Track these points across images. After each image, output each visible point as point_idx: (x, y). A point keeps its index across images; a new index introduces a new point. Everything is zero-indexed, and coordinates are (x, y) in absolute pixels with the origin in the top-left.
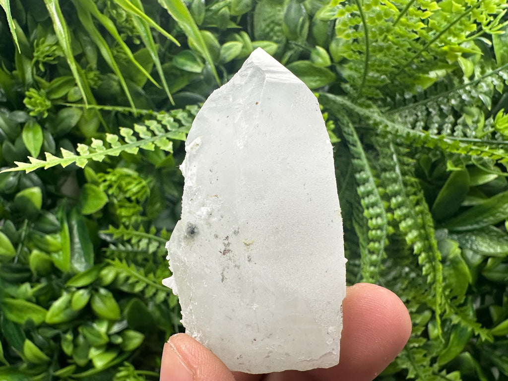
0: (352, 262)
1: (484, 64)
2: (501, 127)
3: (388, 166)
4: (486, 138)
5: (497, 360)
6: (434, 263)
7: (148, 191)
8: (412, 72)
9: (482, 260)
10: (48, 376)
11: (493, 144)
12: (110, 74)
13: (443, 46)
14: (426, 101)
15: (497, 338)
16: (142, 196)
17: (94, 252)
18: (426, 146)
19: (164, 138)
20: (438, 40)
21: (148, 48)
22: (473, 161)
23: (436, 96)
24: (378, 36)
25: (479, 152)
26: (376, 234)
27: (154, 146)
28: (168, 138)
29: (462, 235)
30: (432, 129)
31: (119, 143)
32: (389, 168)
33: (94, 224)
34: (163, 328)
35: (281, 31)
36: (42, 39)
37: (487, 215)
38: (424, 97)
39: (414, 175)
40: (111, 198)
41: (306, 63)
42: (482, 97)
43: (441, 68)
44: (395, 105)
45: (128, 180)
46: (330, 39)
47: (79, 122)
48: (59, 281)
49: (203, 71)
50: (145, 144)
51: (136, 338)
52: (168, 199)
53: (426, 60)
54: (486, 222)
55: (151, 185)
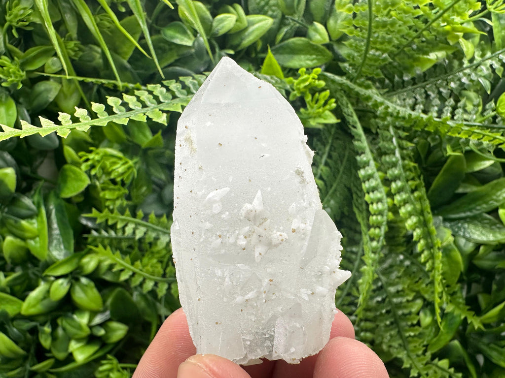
0: (349, 249)
1: (485, 47)
2: (504, 111)
3: (388, 149)
4: (486, 122)
6: (432, 251)
7: (135, 171)
9: (474, 248)
10: (25, 371)
11: (494, 128)
12: (91, 45)
13: (445, 26)
14: (425, 83)
15: (486, 325)
16: (128, 177)
17: (74, 239)
18: (426, 129)
19: (157, 110)
20: (440, 19)
21: (136, 15)
22: (472, 146)
23: (435, 79)
24: (382, 10)
25: (481, 136)
26: (377, 219)
27: (146, 117)
28: (161, 110)
29: (455, 222)
30: (432, 112)
31: (106, 113)
32: (389, 152)
33: (74, 208)
34: (148, 319)
36: (16, 2)
37: (478, 203)
38: (423, 79)
39: (413, 160)
40: (93, 181)
41: (302, 40)
42: (481, 80)
43: (441, 49)
44: (393, 86)
45: (113, 160)
46: (328, 16)
47: (57, 98)
48: (35, 270)
49: (194, 44)
50: (136, 115)
51: (120, 329)
52: (154, 183)
53: (427, 39)
54: (478, 210)
55: (138, 166)
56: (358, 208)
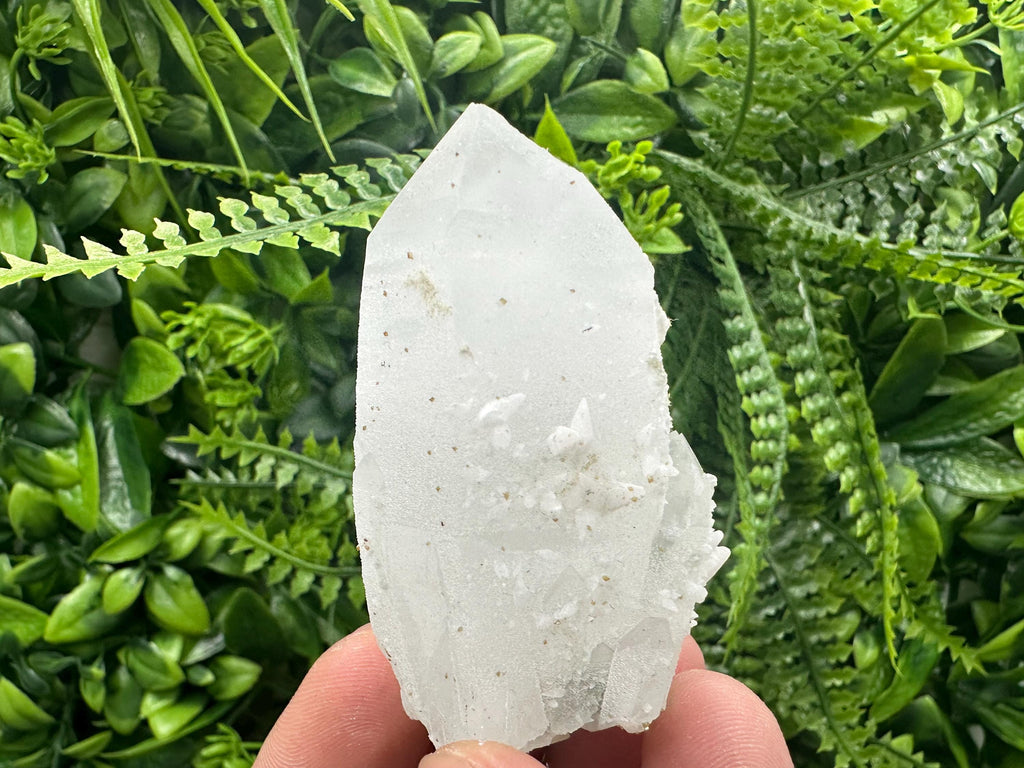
1: (986, 98)
2: (1023, 229)
3: (789, 307)
4: (989, 250)
5: (985, 711)
6: (878, 512)
7: (276, 350)
8: (837, 109)
9: (965, 507)
10: (51, 756)
11: (1004, 263)
12: (188, 96)
13: (905, 56)
14: (864, 172)
15: (989, 666)
16: (261, 363)
17: (153, 488)
18: (866, 265)
19: (321, 225)
20: (895, 43)
21: (279, 34)
22: (959, 300)
23: (885, 164)
24: (776, 23)
25: (979, 280)
26: (766, 448)
27: (297, 239)
28: (326, 225)
29: (926, 456)
30: (877, 231)
31: (217, 231)
32: (791, 312)
33: (153, 426)
34: (301, 651)
35: (563, 15)
36: (37, 7)
37: (973, 415)
38: (860, 165)
39: (840, 328)
40: (191, 370)
41: (616, 84)
42: (978, 166)
43: (896, 104)
44: (800, 177)
45: (231, 327)
46: (667, 35)
47: (118, 201)
48: (73, 551)
49: (395, 92)
50: (277, 235)
51: (244, 672)
52: (315, 374)
53: (867, 83)
54: (972, 430)
55: (281, 340)
56: (728, 426)
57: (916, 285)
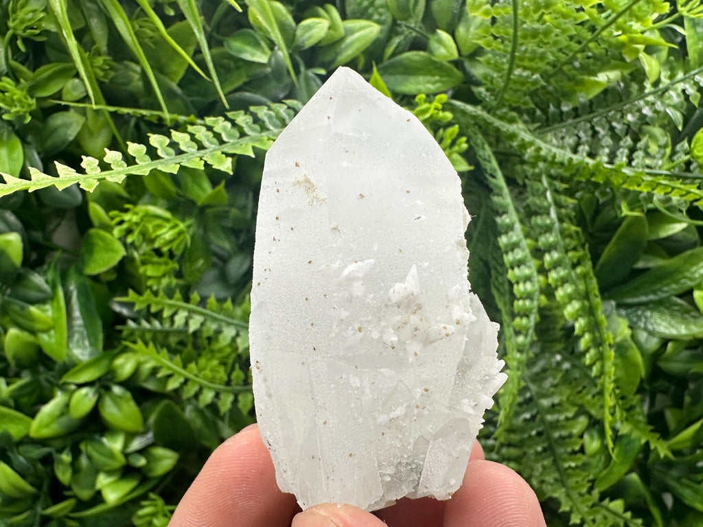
1: (675, 64)
2: (700, 154)
3: (540, 208)
4: (677, 169)
5: (673, 483)
6: (601, 349)
7: (188, 238)
8: (573, 72)
9: (660, 345)
10: (35, 516)
11: (687, 178)
12: (127, 63)
13: (620, 35)
14: (591, 116)
15: (676, 453)
16: (178, 246)
17: (103, 332)
18: (593, 179)
19: (219, 153)
20: (613, 26)
21: (190, 20)
22: (656, 203)
23: (605, 109)
25: (670, 189)
26: (525, 305)
27: (203, 162)
28: (223, 153)
29: (633, 309)
30: (601, 155)
31: (148, 157)
32: (541, 211)
33: (104, 289)
35: (385, 6)
36: (23, 1)
37: (665, 282)
38: (588, 110)
39: (575, 222)
40: (130, 251)
41: (421, 55)
42: (670, 111)
43: (614, 68)
44: (547, 120)
45: (156, 222)
47: (79, 135)
48: (49, 375)
49: (269, 60)
50: (189, 160)
51: (167, 458)
52: (215, 254)
53: (594, 54)
54: (666, 292)
55: (192, 231)
56: (498, 289)
57: (627, 193)
